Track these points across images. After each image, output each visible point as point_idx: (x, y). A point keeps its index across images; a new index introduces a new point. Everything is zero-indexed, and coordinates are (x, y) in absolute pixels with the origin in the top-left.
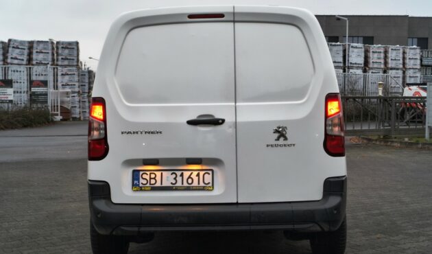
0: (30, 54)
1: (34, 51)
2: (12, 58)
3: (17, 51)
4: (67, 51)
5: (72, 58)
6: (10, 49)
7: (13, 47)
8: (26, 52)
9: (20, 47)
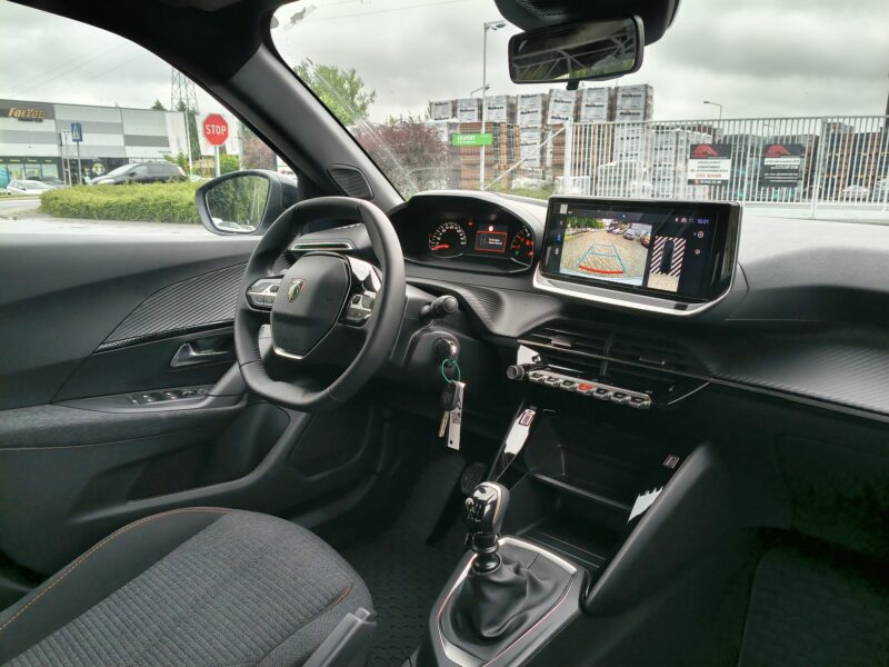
0: (577, 109)
1: (583, 104)
2: (553, 117)
3: (561, 105)
4: (629, 102)
5: (635, 111)
6: (552, 104)
7: (556, 101)
8: (572, 106)
9: (564, 100)
